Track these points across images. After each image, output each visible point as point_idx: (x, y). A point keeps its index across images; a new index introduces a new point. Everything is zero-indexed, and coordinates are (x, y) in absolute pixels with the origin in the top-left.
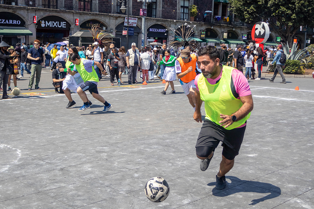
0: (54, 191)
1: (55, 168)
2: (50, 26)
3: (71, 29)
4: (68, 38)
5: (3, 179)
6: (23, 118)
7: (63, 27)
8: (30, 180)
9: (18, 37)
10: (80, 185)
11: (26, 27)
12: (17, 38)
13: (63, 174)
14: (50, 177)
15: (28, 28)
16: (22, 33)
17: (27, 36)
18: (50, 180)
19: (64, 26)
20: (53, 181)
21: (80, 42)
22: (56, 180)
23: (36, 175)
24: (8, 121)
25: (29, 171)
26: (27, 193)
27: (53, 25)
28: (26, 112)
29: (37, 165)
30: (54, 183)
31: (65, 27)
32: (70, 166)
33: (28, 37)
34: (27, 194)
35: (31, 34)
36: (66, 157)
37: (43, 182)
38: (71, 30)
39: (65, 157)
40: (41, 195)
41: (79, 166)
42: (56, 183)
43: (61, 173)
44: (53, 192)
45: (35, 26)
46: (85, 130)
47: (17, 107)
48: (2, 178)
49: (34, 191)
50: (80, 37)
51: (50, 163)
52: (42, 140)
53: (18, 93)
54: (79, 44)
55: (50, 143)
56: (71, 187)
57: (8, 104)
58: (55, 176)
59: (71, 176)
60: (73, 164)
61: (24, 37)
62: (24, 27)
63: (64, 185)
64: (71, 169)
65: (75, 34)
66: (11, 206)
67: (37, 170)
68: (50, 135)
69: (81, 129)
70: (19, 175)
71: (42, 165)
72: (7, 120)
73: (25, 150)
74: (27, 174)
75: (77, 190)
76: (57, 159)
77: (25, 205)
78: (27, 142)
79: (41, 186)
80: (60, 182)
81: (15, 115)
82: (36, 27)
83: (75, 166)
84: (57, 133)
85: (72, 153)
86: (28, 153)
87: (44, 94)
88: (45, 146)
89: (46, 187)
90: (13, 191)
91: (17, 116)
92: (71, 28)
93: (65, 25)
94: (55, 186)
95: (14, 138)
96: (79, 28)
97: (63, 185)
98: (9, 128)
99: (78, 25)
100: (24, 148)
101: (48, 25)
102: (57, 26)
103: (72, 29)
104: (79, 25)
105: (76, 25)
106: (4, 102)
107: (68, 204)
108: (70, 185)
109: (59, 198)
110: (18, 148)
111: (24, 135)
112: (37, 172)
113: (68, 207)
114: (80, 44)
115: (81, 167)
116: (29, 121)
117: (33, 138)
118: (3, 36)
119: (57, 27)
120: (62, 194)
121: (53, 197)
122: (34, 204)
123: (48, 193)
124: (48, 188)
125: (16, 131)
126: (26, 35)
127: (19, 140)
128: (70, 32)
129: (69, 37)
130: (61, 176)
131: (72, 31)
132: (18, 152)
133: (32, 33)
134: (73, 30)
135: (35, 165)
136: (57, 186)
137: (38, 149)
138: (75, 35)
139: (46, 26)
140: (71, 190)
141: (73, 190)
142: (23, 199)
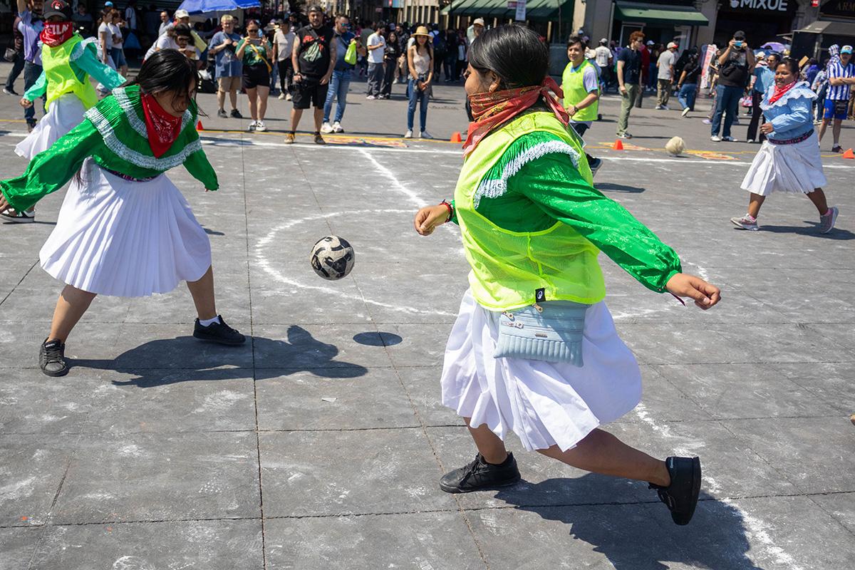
0: (791, 366)
1: (786, 319)
2: (750, 7)
3: (797, 15)
4: (790, 36)
5: (681, 321)
6: (698, 204)
7: (780, 9)
8: (735, 333)
9: (677, 29)
10: (850, 368)
11: (697, 6)
12: (674, 29)
13: (807, 336)
14: (778, 337)
15: (700, 8)
16: (686, 19)
17: (695, 27)
18: (779, 342)
19: (783, 7)
20: (786, 346)
21: (818, 46)
22: (794, 347)
23: (748, 326)
24: (668, 205)
25: (732, 315)
26: (735, 358)
27: (757, 5)
28: (702, 191)
29: (745, 306)
30: (790, 351)
31: (785, 9)
32: (820, 323)
33: (698, 29)
34: (735, 360)
35: (706, 23)
36: (807, 301)
37: (766, 344)
38: (798, 17)
39: (804, 302)
40: (766, 369)
41: (841, 326)
42: (794, 351)
43: (801, 333)
44: (790, 370)
45: (717, 6)
46: (844, 250)
47: (681, 178)
48: (679, 319)
49: (748, 358)
50: (821, 35)
51: (773, 308)
52: (747, 255)
53: (679, 150)
54: (816, 51)
55: (766, 265)
56: (829, 367)
57: (659, 169)
58: (789, 336)
59: (826, 344)
60: (827, 321)
61: (689, 28)
62: (693, 6)
63: (813, 360)
64: (823, 330)
65: (809, 26)
66: (707, 378)
67: (747, 316)
68: (762, 249)
69: (832, 246)
70: (712, 320)
71: (755, 308)
72: (665, 203)
73: (714, 270)
74: (727, 320)
75: (845, 378)
76: (787, 301)
77: (735, 381)
78: (715, 255)
79: (763, 353)
80: (802, 351)
81: (680, 194)
82: (719, 8)
83: (832, 325)
84: (778, 247)
85: (820, 296)
86: (721, 277)
87: (733, 158)
88: (757, 270)
89: (773, 356)
90: (705, 348)
91: (683, 197)
92: (799, 13)
93: (786, 4)
94: (793, 357)
95: (687, 241)
96: (818, 12)
97: (809, 359)
98: (672, 219)
99: (816, 5)
100: (712, 265)
101: (747, 4)
102: (767, 6)
103: (801, 15)
104: (819, 5)
105: (812, 4)
106: (650, 164)
107: (828, 401)
108: (828, 364)
109: (806, 386)
110: (700, 264)
111: (706, 239)
112: (749, 321)
113: (829, 408)
114: (818, 50)
115: (846, 330)
116: (711, 211)
117: (726, 248)
118: (644, 24)
119: (765, 7)
120: (812, 379)
121: (793, 380)
122: (755, 385)
123: (781, 369)
124: (777, 359)
125: (687, 227)
126: (694, 25)
127: (699, 247)
128: (794, 22)
129: (793, 34)
130: (803, 340)
131: (800, 19)
132: (700, 273)
133: (707, 20)
134: (802, 17)
135: (742, 305)
136: (796, 358)
137: (742, 273)
138: (808, 29)
139: (742, 6)
140: (831, 375)
141: (836, 375)
142: (729, 369)
